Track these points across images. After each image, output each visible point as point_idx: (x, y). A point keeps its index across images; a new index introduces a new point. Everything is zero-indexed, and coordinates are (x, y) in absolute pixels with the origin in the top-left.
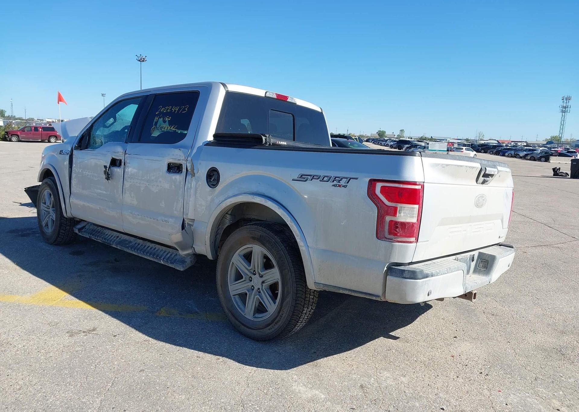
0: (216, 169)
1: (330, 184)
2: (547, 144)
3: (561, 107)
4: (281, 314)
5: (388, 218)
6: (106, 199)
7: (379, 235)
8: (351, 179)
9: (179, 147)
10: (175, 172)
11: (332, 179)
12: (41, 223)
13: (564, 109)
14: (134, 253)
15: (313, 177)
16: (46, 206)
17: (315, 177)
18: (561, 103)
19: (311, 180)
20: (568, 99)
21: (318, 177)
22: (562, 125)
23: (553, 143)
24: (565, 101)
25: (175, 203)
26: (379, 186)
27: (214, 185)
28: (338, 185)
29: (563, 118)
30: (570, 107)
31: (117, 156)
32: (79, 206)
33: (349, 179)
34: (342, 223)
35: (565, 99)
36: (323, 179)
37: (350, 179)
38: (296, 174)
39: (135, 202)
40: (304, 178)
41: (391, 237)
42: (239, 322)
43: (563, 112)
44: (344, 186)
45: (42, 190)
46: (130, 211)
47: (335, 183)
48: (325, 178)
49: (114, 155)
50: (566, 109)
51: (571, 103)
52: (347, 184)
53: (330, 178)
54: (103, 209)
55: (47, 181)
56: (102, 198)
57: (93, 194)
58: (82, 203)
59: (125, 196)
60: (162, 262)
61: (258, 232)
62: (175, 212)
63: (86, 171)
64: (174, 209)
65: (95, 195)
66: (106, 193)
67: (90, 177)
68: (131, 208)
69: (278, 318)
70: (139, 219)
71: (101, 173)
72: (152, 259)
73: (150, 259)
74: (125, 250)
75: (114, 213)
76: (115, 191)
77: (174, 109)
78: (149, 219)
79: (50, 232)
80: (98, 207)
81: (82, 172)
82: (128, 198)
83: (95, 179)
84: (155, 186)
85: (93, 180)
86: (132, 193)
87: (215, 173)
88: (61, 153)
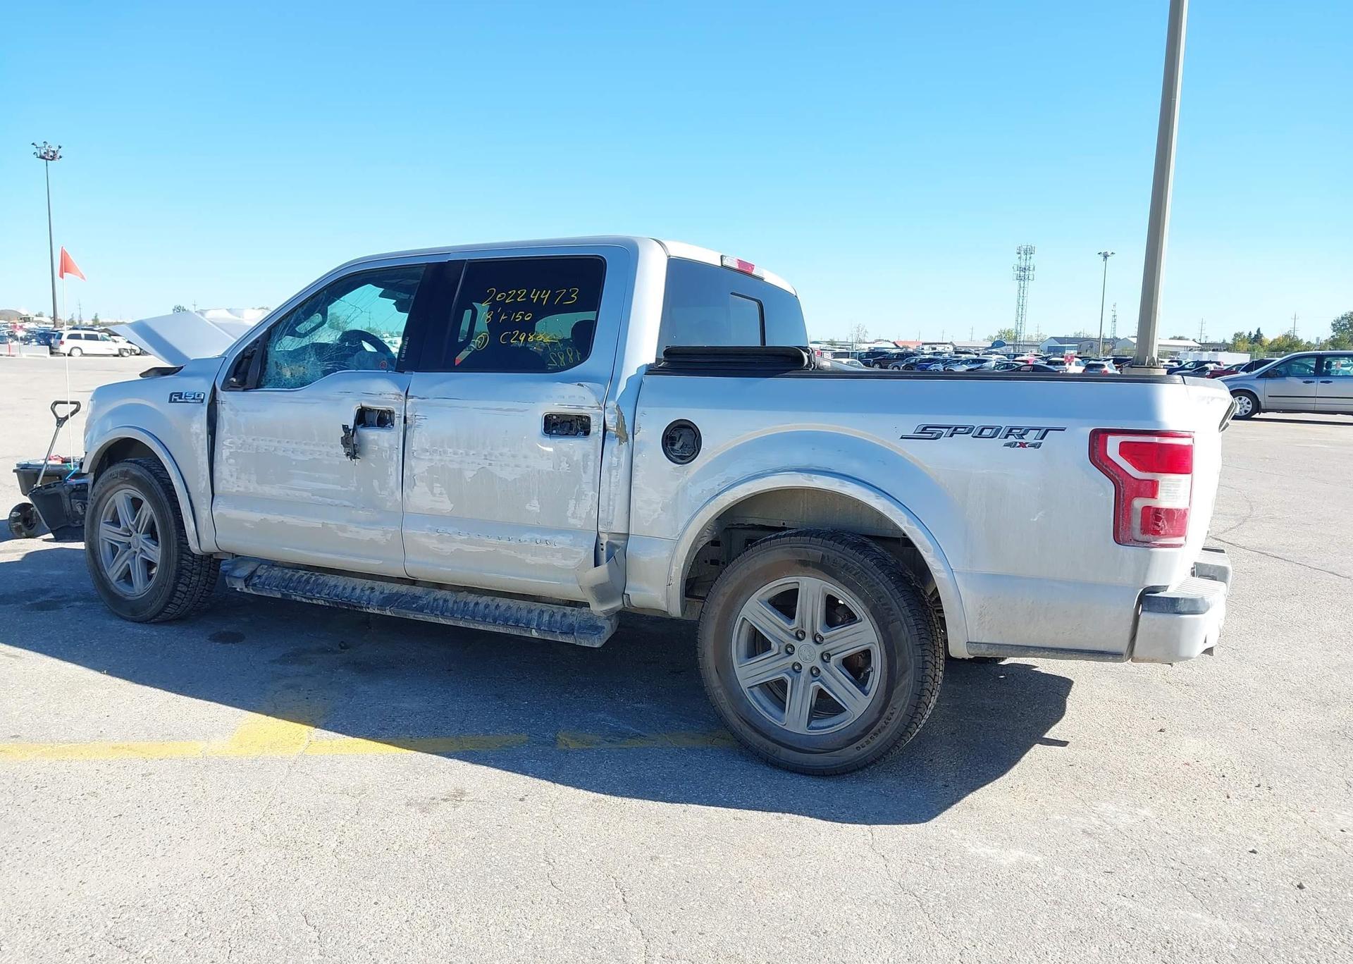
0: (687, 423)
1: (999, 442)
2: (992, 347)
3: (1016, 268)
4: (887, 713)
5: (1139, 503)
6: (347, 503)
7: (1121, 534)
8: (1050, 431)
9: (580, 380)
10: (567, 434)
12: (103, 573)
13: (1022, 274)
14: (442, 621)
15: (955, 431)
16: (119, 530)
17: (959, 430)
18: (1015, 260)
19: (951, 436)
20: (1029, 251)
21: (967, 429)
22: (1021, 306)
23: (1004, 345)
24: (1024, 257)
25: (572, 503)
26: (1113, 445)
27: (682, 458)
28: (1018, 444)
29: (1022, 291)
30: (1034, 269)
31: (378, 403)
32: (248, 525)
33: (1043, 431)
34: (1034, 518)
35: (1022, 252)
36: (980, 433)
37: (1047, 431)
38: (911, 424)
39: (446, 506)
40: (932, 433)
41: (1146, 537)
42: (774, 741)
43: (1020, 278)
44: (1034, 446)
45: (107, 491)
46: (428, 526)
47: (1011, 439)
48: (985, 430)
49: (366, 400)
50: (1027, 273)
51: (1034, 260)
52: (1040, 441)
53: (999, 430)
54: (334, 526)
55: (125, 469)
56: (329, 501)
57: (297, 493)
58: (257, 516)
59: (412, 491)
60: (535, 634)
61: (816, 551)
62: (572, 521)
63: (270, 441)
64: (569, 513)
65: (305, 494)
66: (343, 489)
67: (284, 454)
68: (435, 520)
69: (881, 723)
70: (462, 542)
71: (323, 443)
72: (502, 630)
73: (496, 630)
74: (411, 617)
75: (375, 534)
76: (376, 483)
77: (535, 295)
78: (494, 541)
79: (138, 593)
80: (317, 523)
81: (255, 444)
82: (421, 497)
83: (301, 457)
84: (508, 466)
85: (294, 460)
86: (435, 485)
87: (685, 431)
88: (175, 401)
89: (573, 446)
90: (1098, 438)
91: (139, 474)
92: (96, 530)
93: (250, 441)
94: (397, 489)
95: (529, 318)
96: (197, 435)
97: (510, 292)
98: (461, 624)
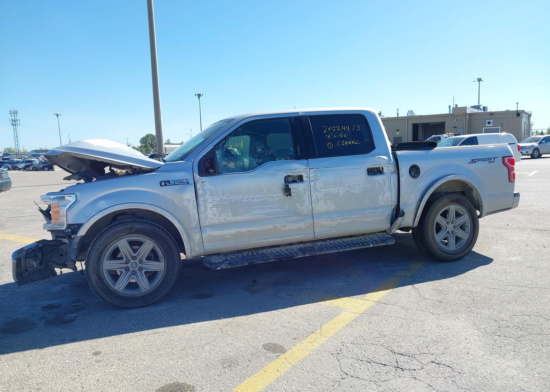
2: (4, 156)
3: (10, 120)
5: (512, 172)
6: (285, 215)
7: (510, 180)
8: (496, 158)
11: (487, 160)
13: (14, 123)
14: (332, 252)
15: (479, 160)
18: (9, 117)
19: (478, 162)
20: (15, 113)
21: (481, 159)
22: (16, 137)
23: (9, 155)
24: (13, 115)
25: (381, 197)
26: (506, 159)
27: (415, 176)
28: (491, 162)
29: (15, 130)
30: (19, 121)
31: (296, 173)
32: (227, 236)
35: (12, 113)
36: (484, 160)
39: (332, 207)
40: (474, 161)
41: (513, 181)
43: (13, 125)
44: (493, 162)
46: (326, 217)
47: (489, 161)
49: (289, 172)
50: (16, 122)
51: (18, 117)
53: (486, 159)
54: (280, 226)
55: (129, 226)
56: (276, 216)
57: (258, 216)
58: (233, 231)
59: (317, 205)
60: (371, 246)
61: (454, 197)
62: (381, 203)
63: (238, 196)
64: (380, 201)
65: (262, 216)
66: (282, 210)
67: (247, 200)
68: (328, 214)
69: (473, 239)
70: (340, 219)
71: (269, 193)
72: (358, 248)
73: (355, 249)
74: (318, 254)
75: (302, 225)
76: (298, 205)
77: (343, 128)
78: (354, 216)
79: (144, 291)
80: (271, 227)
81: (229, 198)
82: (320, 207)
83: (258, 200)
84: (357, 188)
85: (253, 202)
86: (327, 200)
87: (414, 168)
88: (165, 185)
89: (378, 178)
90: (503, 158)
91: (142, 227)
92: (101, 265)
93: (225, 198)
94: (310, 205)
95: (346, 136)
96: (189, 200)
97: (333, 127)
98: (341, 251)
